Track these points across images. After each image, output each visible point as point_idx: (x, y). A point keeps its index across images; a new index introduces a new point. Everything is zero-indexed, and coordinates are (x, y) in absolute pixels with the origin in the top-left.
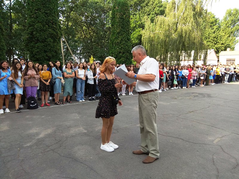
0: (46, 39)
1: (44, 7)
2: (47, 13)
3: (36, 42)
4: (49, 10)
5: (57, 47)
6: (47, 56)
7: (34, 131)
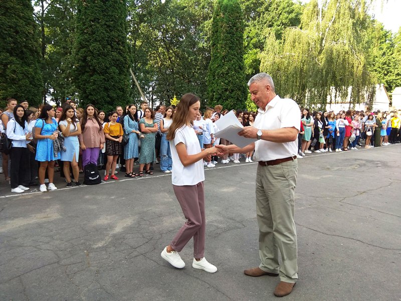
0: (107, 67)
1: (104, 15)
2: (109, 26)
3: (91, 73)
4: (112, 21)
5: (124, 82)
6: (108, 96)
7: (103, 221)
